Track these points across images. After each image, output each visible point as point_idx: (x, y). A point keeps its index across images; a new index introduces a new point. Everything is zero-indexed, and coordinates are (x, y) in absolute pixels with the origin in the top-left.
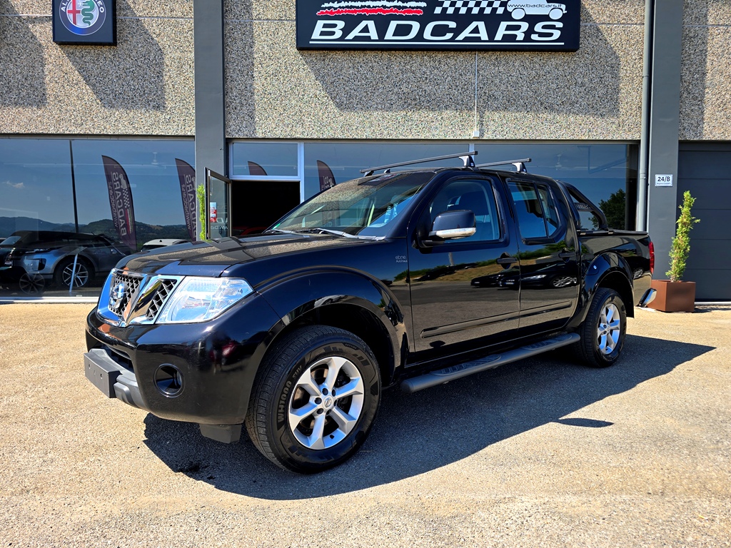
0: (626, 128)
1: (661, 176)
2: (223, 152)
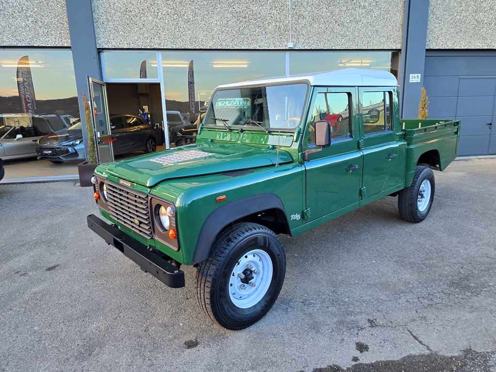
0: (392, 40)
1: (414, 75)
2: (96, 60)
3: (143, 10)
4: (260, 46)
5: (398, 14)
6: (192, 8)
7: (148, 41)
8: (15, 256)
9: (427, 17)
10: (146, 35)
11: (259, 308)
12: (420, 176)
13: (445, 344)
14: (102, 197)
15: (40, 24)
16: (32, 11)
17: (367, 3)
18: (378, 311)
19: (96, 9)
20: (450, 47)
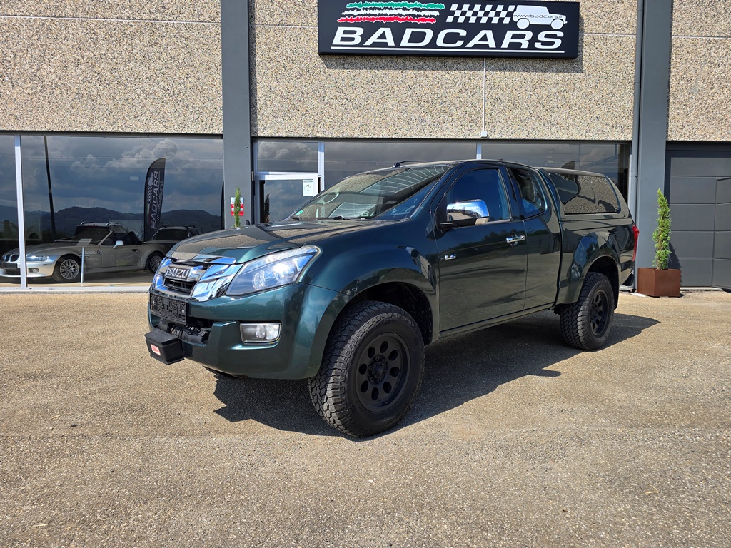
0: (619, 129)
2: (249, 150)
4: (445, 135)
5: (626, 98)
10: (308, 122)
16: (184, 95)
17: (584, 85)
20: (700, 137)
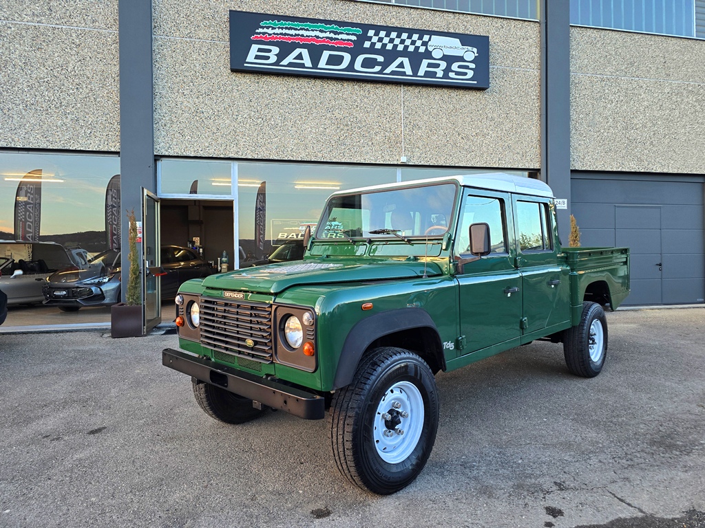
0: (528, 158)
1: (558, 200)
2: (151, 170)
3: (218, 111)
4: (365, 160)
5: (534, 128)
6: (281, 111)
7: (222, 149)
8: (38, 418)
9: (569, 133)
10: (220, 141)
11: (409, 466)
12: (590, 314)
13: (661, 506)
14: (187, 322)
15: (81, 122)
16: (73, 107)
17: (495, 115)
18: (565, 472)
19: (158, 107)
20: (599, 167)
